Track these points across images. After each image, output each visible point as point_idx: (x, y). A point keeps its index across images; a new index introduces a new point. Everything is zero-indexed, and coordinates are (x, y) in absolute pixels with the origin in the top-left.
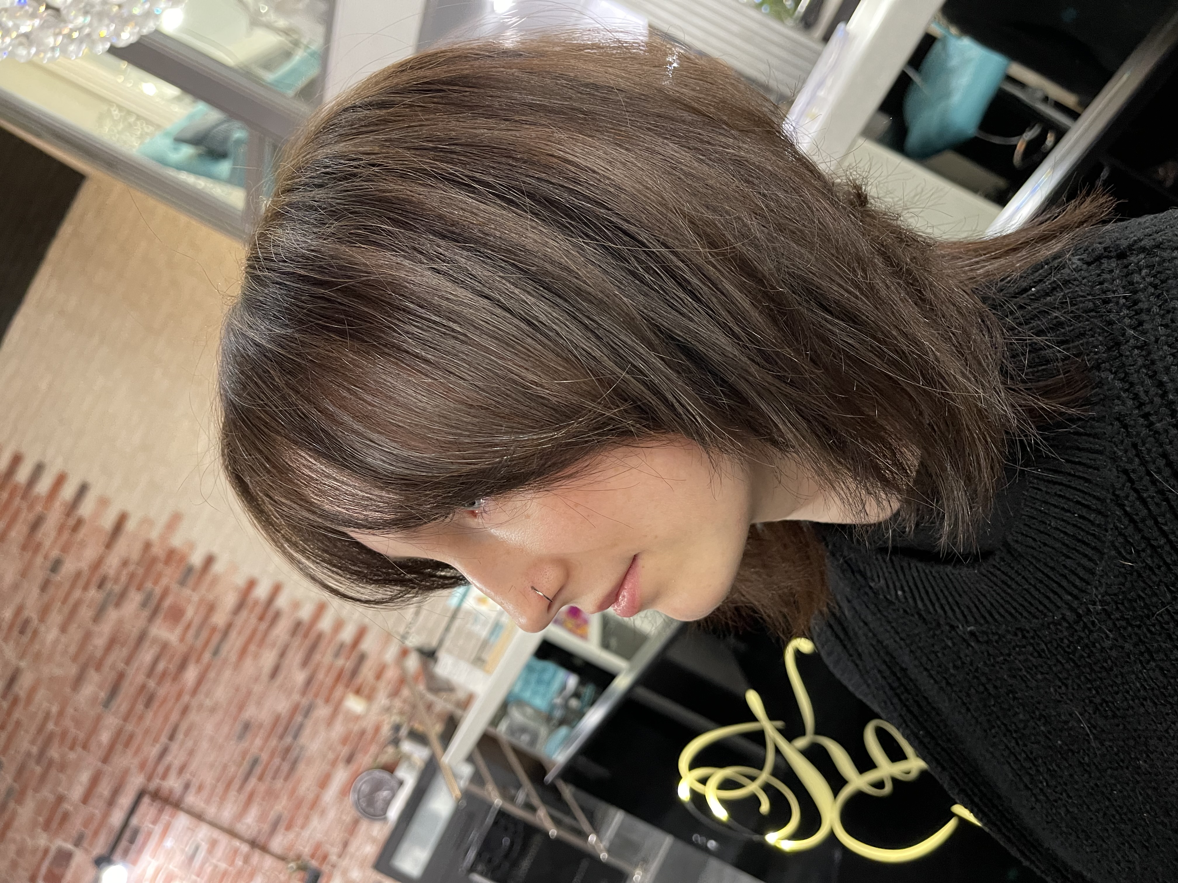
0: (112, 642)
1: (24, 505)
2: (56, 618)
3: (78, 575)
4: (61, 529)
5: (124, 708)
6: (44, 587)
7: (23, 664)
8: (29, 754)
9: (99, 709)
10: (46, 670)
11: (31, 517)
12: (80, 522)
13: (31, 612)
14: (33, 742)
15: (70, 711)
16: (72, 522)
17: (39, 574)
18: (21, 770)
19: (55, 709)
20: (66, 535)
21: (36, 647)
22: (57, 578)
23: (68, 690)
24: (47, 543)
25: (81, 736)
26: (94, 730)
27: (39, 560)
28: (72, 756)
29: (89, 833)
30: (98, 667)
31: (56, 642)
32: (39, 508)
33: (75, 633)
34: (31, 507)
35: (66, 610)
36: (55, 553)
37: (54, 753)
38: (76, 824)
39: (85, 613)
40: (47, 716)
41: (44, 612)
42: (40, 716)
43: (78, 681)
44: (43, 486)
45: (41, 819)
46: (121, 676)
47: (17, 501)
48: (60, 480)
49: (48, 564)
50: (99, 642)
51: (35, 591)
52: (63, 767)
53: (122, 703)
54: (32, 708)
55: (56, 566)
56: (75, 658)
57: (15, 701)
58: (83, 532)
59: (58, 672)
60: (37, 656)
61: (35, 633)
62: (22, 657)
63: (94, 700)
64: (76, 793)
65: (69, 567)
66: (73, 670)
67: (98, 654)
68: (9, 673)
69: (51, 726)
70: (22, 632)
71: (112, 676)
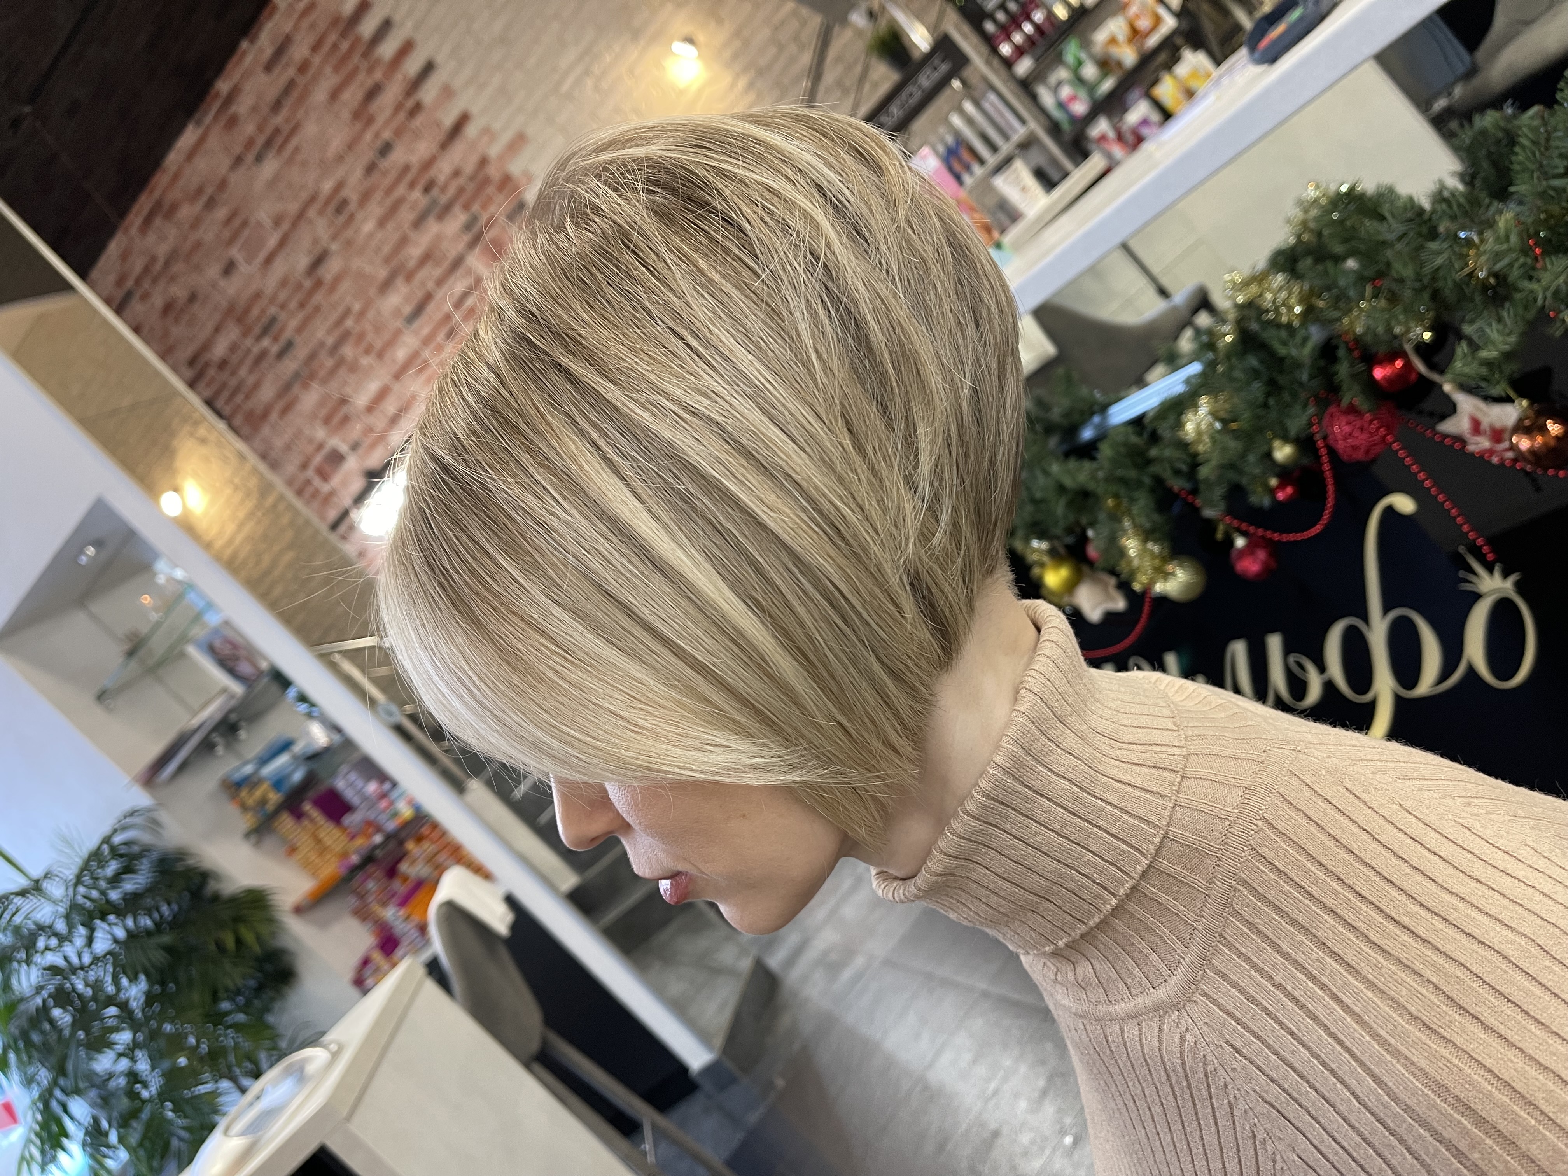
0: (427, 257)
1: (364, 65)
2: (376, 208)
3: (407, 168)
4: (398, 107)
5: (426, 331)
6: (371, 168)
7: (334, 247)
8: (322, 344)
9: (399, 323)
10: (357, 263)
11: (369, 83)
12: (418, 108)
13: (351, 193)
14: (329, 332)
15: (371, 315)
16: (410, 104)
17: (366, 152)
18: (312, 356)
19: (357, 307)
20: (402, 115)
21: (349, 233)
22: (384, 164)
23: (372, 291)
24: (381, 120)
25: (378, 344)
26: (391, 343)
27: (368, 136)
28: (365, 361)
29: (368, 441)
30: (409, 277)
31: (371, 236)
32: (378, 75)
33: (391, 234)
34: (370, 70)
35: (389, 202)
36: (387, 135)
37: (348, 351)
38: (356, 430)
39: (406, 215)
40: (347, 312)
41: (365, 197)
42: (341, 309)
43: (386, 286)
44: (388, 49)
45: (324, 412)
46: (428, 297)
47: (356, 58)
48: (407, 48)
49: (379, 143)
50: (415, 252)
51: (359, 172)
52: (354, 368)
53: (425, 326)
54: (335, 297)
55: (386, 149)
56: (387, 260)
57: (319, 284)
58: (419, 121)
59: (368, 269)
60: (349, 243)
61: (352, 217)
62: (334, 237)
63: (397, 312)
64: (362, 400)
65: (398, 156)
66: (383, 273)
67: (412, 264)
68: (318, 251)
69: (349, 323)
70: (339, 210)
71: (420, 294)
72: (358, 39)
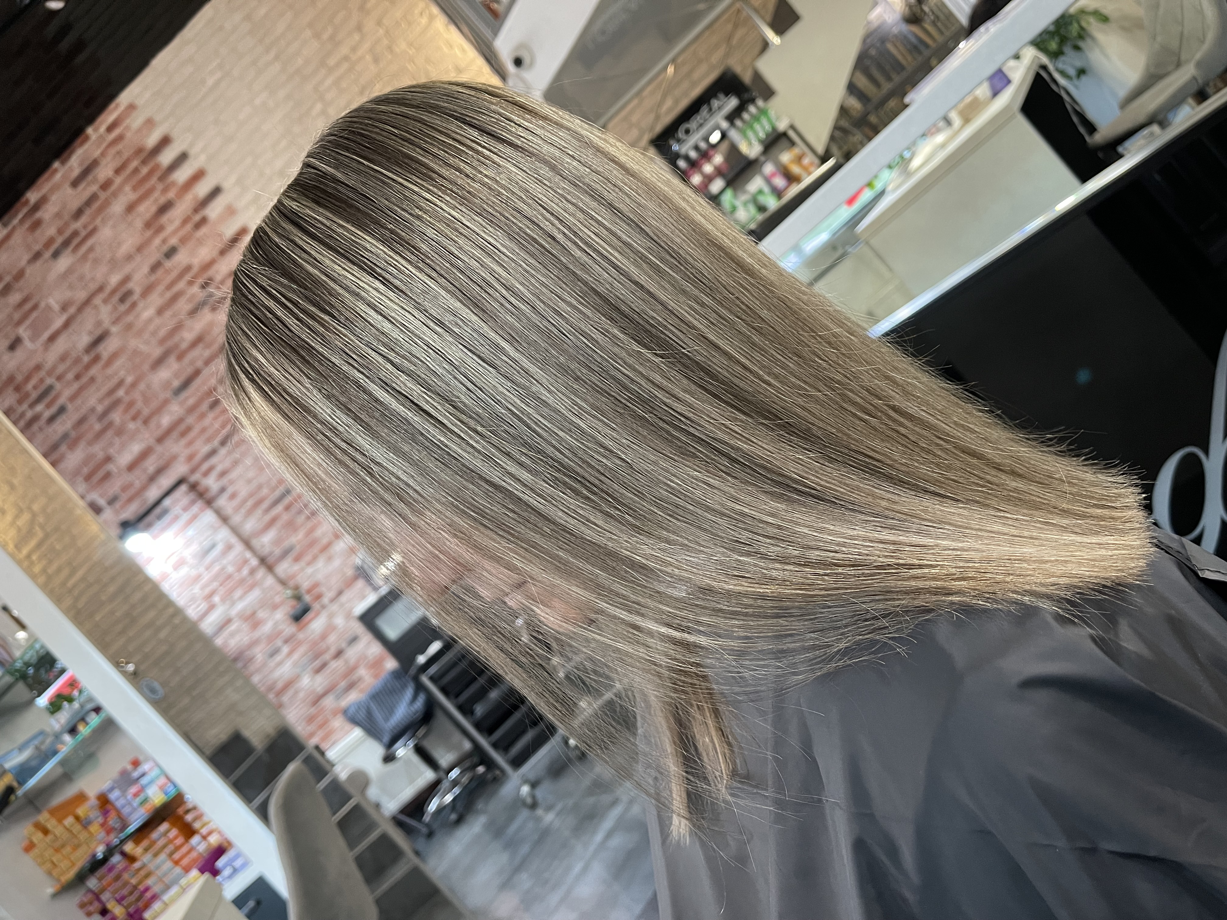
0: (198, 340)
1: (160, 187)
2: (156, 300)
3: (188, 268)
4: (185, 221)
5: (191, 402)
6: (154, 268)
7: (114, 329)
8: (93, 410)
9: (168, 394)
10: (134, 343)
11: (162, 200)
12: (204, 221)
13: (136, 286)
14: (101, 401)
15: (142, 386)
16: (197, 218)
17: (154, 253)
18: (81, 421)
19: (129, 380)
20: (189, 227)
21: (130, 318)
22: (168, 264)
23: (146, 367)
24: (170, 229)
25: (146, 412)
26: (158, 411)
27: (157, 241)
28: (132, 426)
29: (124, 497)
30: (180, 358)
31: (150, 320)
32: (171, 195)
33: (168, 320)
34: (165, 190)
35: (168, 295)
36: (173, 241)
37: (116, 417)
38: (114, 487)
39: (183, 306)
40: (120, 383)
41: (147, 290)
42: (114, 381)
43: (159, 362)
44: (182, 175)
45: (86, 470)
46: (197, 373)
47: (154, 180)
48: (199, 175)
49: (165, 248)
50: (188, 336)
51: (146, 269)
52: (120, 432)
53: (191, 396)
54: (109, 371)
55: (171, 253)
56: (162, 341)
57: (97, 359)
58: (204, 230)
59: (143, 347)
60: (129, 327)
61: (134, 305)
62: (115, 322)
63: (167, 384)
64: (125, 458)
65: (181, 258)
66: (157, 352)
67: (184, 346)
68: (98, 332)
69: (121, 393)
70: (122, 300)
71: (190, 371)
72: (157, 166)
